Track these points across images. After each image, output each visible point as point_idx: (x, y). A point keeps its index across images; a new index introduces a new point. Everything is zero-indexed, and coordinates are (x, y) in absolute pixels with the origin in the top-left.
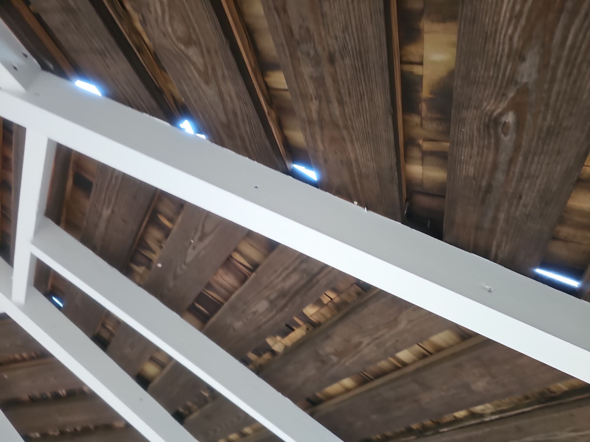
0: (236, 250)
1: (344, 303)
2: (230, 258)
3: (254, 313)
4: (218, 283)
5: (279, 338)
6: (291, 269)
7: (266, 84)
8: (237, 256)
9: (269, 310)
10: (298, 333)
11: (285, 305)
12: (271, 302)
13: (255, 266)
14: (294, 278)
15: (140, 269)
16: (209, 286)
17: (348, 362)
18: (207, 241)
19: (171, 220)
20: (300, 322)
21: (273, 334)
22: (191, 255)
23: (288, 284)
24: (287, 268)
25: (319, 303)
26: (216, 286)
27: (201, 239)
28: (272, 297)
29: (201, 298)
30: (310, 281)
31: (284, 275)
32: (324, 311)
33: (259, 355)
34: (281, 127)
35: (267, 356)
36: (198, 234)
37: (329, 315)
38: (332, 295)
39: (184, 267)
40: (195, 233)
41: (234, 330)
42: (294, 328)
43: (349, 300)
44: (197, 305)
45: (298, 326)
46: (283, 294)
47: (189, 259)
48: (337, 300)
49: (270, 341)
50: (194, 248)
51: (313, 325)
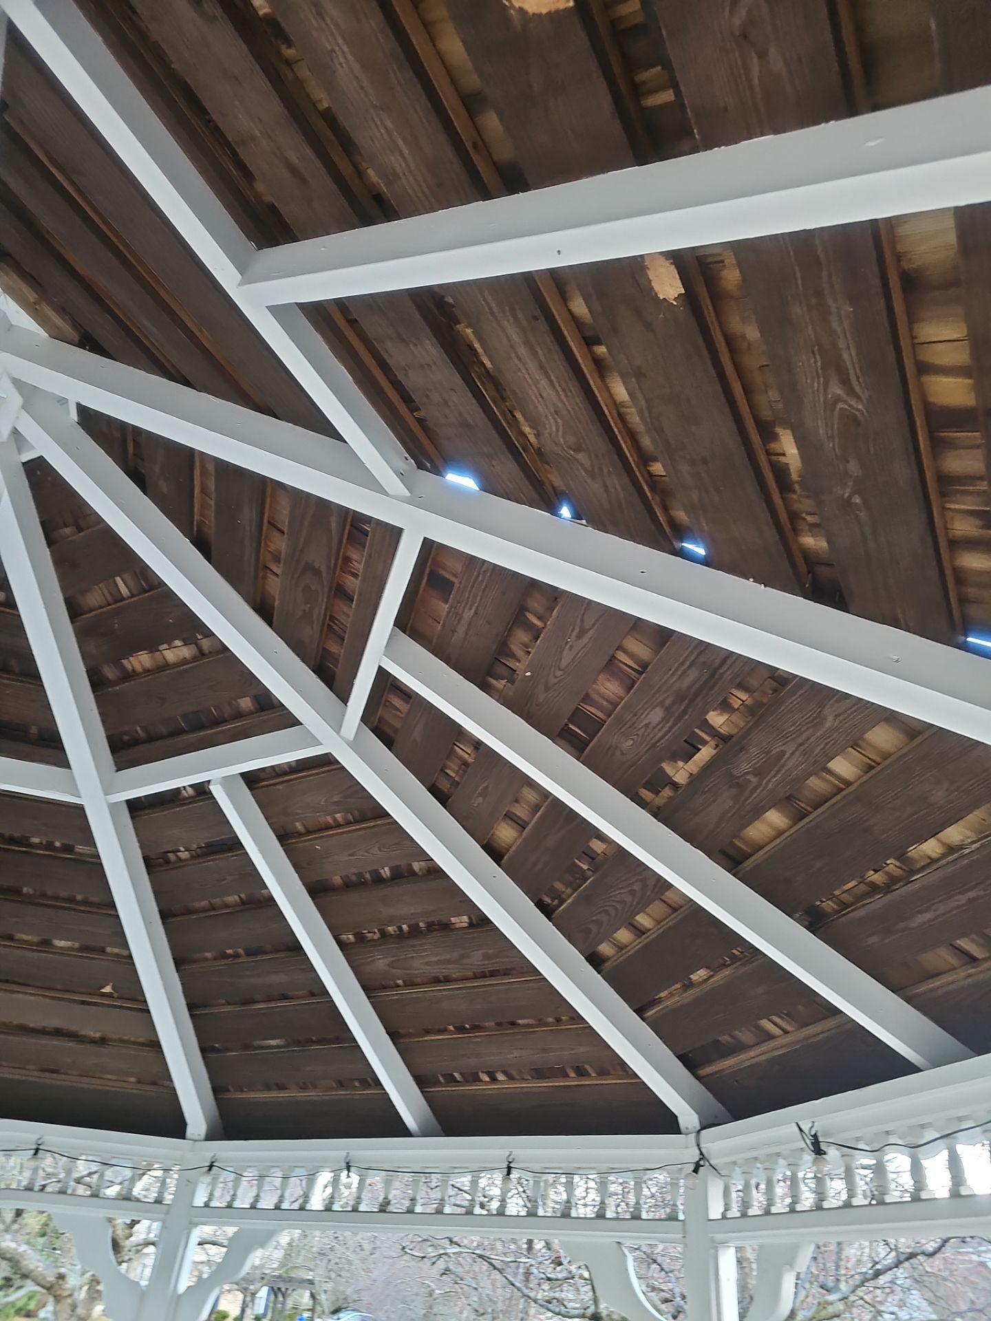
0: (620, 648)
1: (759, 705)
2: (613, 658)
3: (647, 726)
4: (598, 694)
5: (681, 764)
6: (688, 663)
7: (649, 472)
8: (621, 656)
9: (665, 719)
10: (705, 753)
11: (684, 712)
12: (667, 709)
13: (644, 666)
14: (693, 674)
15: (500, 684)
16: (587, 698)
17: (772, 782)
18: (585, 640)
19: (540, 618)
20: (707, 738)
21: (674, 757)
22: (567, 657)
23: (686, 683)
24: (682, 664)
25: (725, 706)
26: (596, 697)
27: (579, 637)
28: (667, 703)
29: (577, 715)
30: (712, 675)
31: (680, 672)
32: (735, 717)
33: (657, 793)
34: (665, 508)
35: (667, 792)
36: (577, 630)
37: (742, 724)
38: (744, 696)
39: (559, 673)
40: (573, 630)
41: (622, 754)
42: (701, 747)
43: (765, 701)
44: (571, 726)
45: (705, 743)
46: (680, 697)
47: (564, 664)
48: (749, 702)
49: (668, 768)
50: (571, 647)
51: (722, 739)
